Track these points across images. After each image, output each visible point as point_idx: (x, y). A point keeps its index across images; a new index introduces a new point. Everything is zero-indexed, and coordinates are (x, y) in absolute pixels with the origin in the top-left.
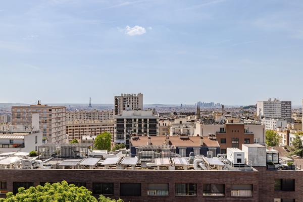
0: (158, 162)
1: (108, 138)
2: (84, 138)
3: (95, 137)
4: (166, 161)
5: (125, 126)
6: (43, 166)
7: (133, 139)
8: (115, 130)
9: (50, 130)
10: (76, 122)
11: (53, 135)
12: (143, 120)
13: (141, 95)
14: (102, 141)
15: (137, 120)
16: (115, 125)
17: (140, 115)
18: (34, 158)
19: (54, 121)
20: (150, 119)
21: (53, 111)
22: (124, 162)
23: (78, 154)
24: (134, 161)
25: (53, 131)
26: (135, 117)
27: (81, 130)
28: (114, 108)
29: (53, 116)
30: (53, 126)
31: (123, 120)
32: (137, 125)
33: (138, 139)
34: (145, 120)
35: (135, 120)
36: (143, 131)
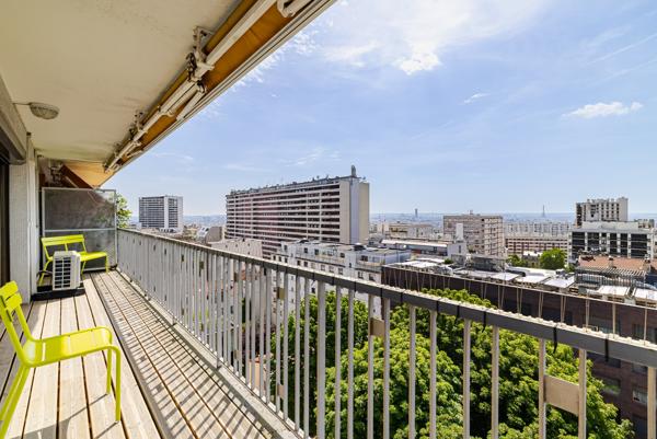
0: (605, 290)
1: (561, 256)
2: (526, 253)
3: (541, 254)
4: (621, 291)
5: (586, 241)
6: (453, 274)
7: (583, 259)
8: (570, 247)
9: (483, 241)
10: (518, 234)
11: (486, 247)
12: (619, 236)
13: (625, 200)
14: (551, 258)
15: (608, 235)
16: (570, 240)
17: (614, 229)
18: (447, 266)
19: (487, 232)
20: (633, 235)
21: (486, 221)
22: (550, 283)
23: (495, 267)
24: (566, 283)
25: (486, 242)
26: (605, 231)
27: (525, 245)
28: (575, 218)
29: (486, 226)
30: (486, 237)
31: (583, 234)
32: (608, 242)
33: (592, 258)
34: (624, 236)
35: (604, 235)
36: (619, 250)
